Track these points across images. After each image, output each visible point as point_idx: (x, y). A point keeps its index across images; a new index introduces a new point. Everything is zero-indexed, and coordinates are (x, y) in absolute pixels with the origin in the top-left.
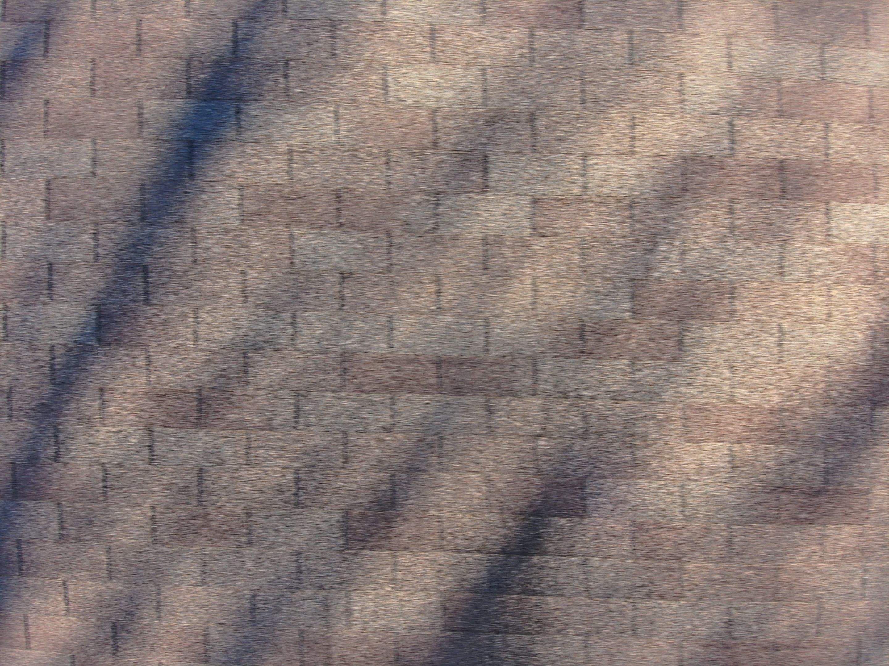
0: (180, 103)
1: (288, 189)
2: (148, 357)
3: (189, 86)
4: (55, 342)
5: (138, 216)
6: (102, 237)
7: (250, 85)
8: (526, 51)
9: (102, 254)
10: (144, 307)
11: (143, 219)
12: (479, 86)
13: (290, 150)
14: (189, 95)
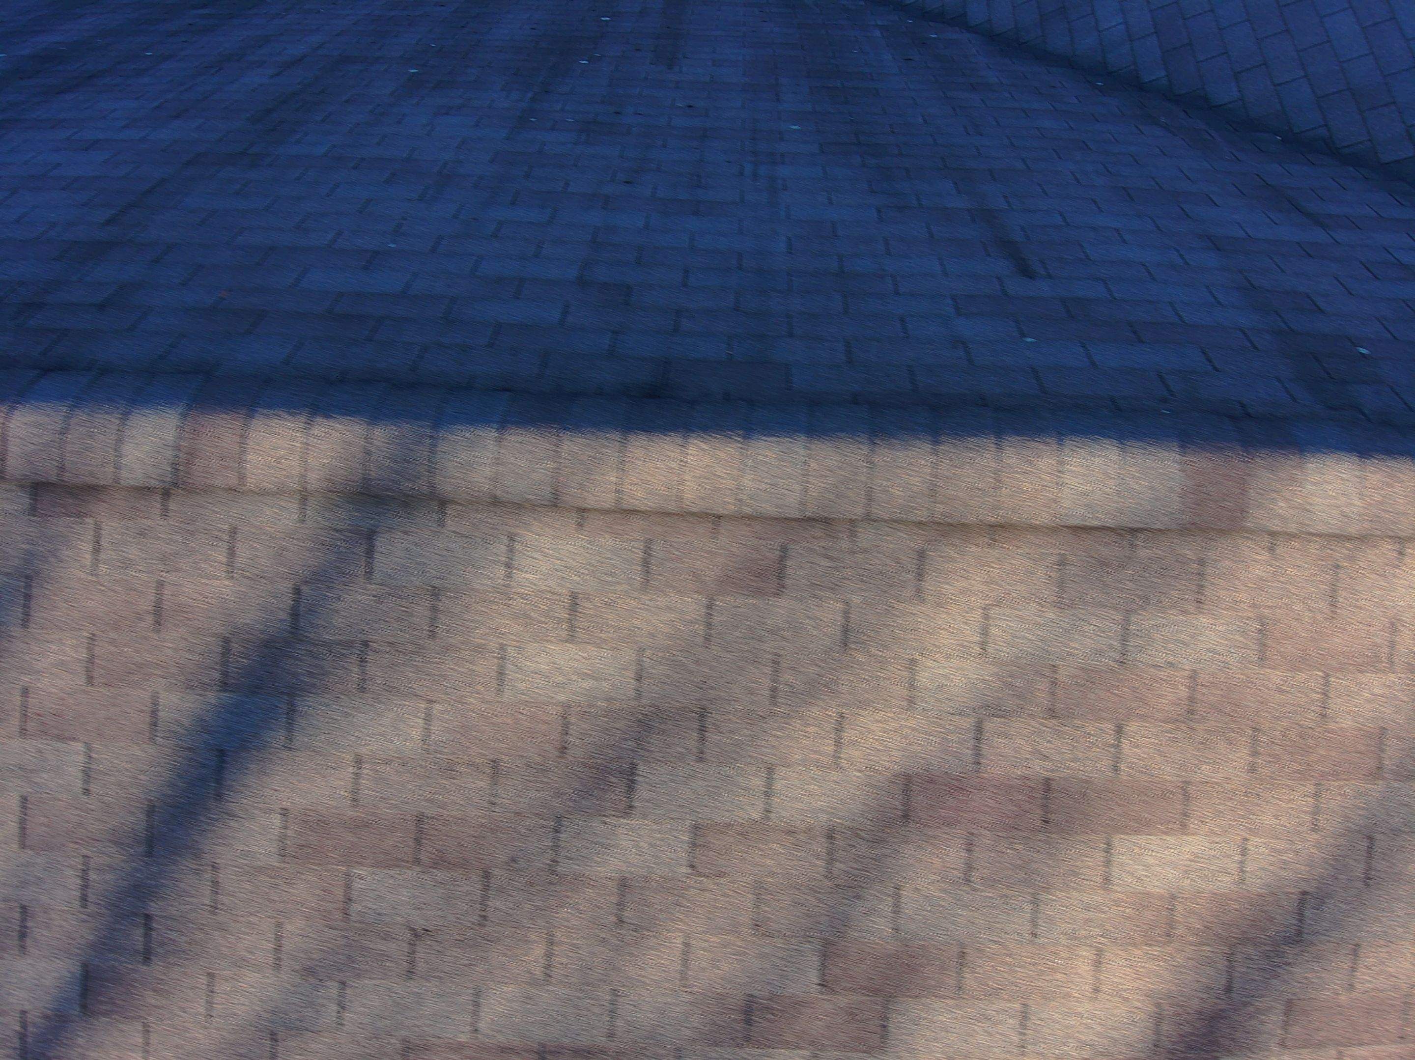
0: (212, 697)
1: (350, 813)
2: (147, 1031)
3: (225, 674)
4: (27, 1007)
5: (142, 849)
6: (93, 876)
7: (310, 674)
8: (700, 628)
9: (92, 898)
10: (144, 968)
11: (149, 854)
12: (631, 674)
13: (358, 762)
14: (224, 686)
